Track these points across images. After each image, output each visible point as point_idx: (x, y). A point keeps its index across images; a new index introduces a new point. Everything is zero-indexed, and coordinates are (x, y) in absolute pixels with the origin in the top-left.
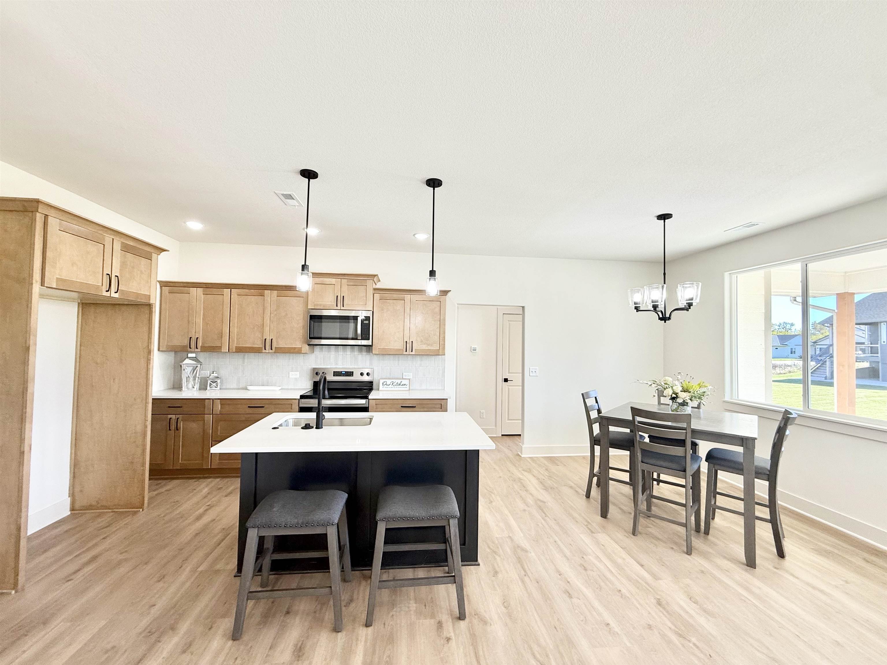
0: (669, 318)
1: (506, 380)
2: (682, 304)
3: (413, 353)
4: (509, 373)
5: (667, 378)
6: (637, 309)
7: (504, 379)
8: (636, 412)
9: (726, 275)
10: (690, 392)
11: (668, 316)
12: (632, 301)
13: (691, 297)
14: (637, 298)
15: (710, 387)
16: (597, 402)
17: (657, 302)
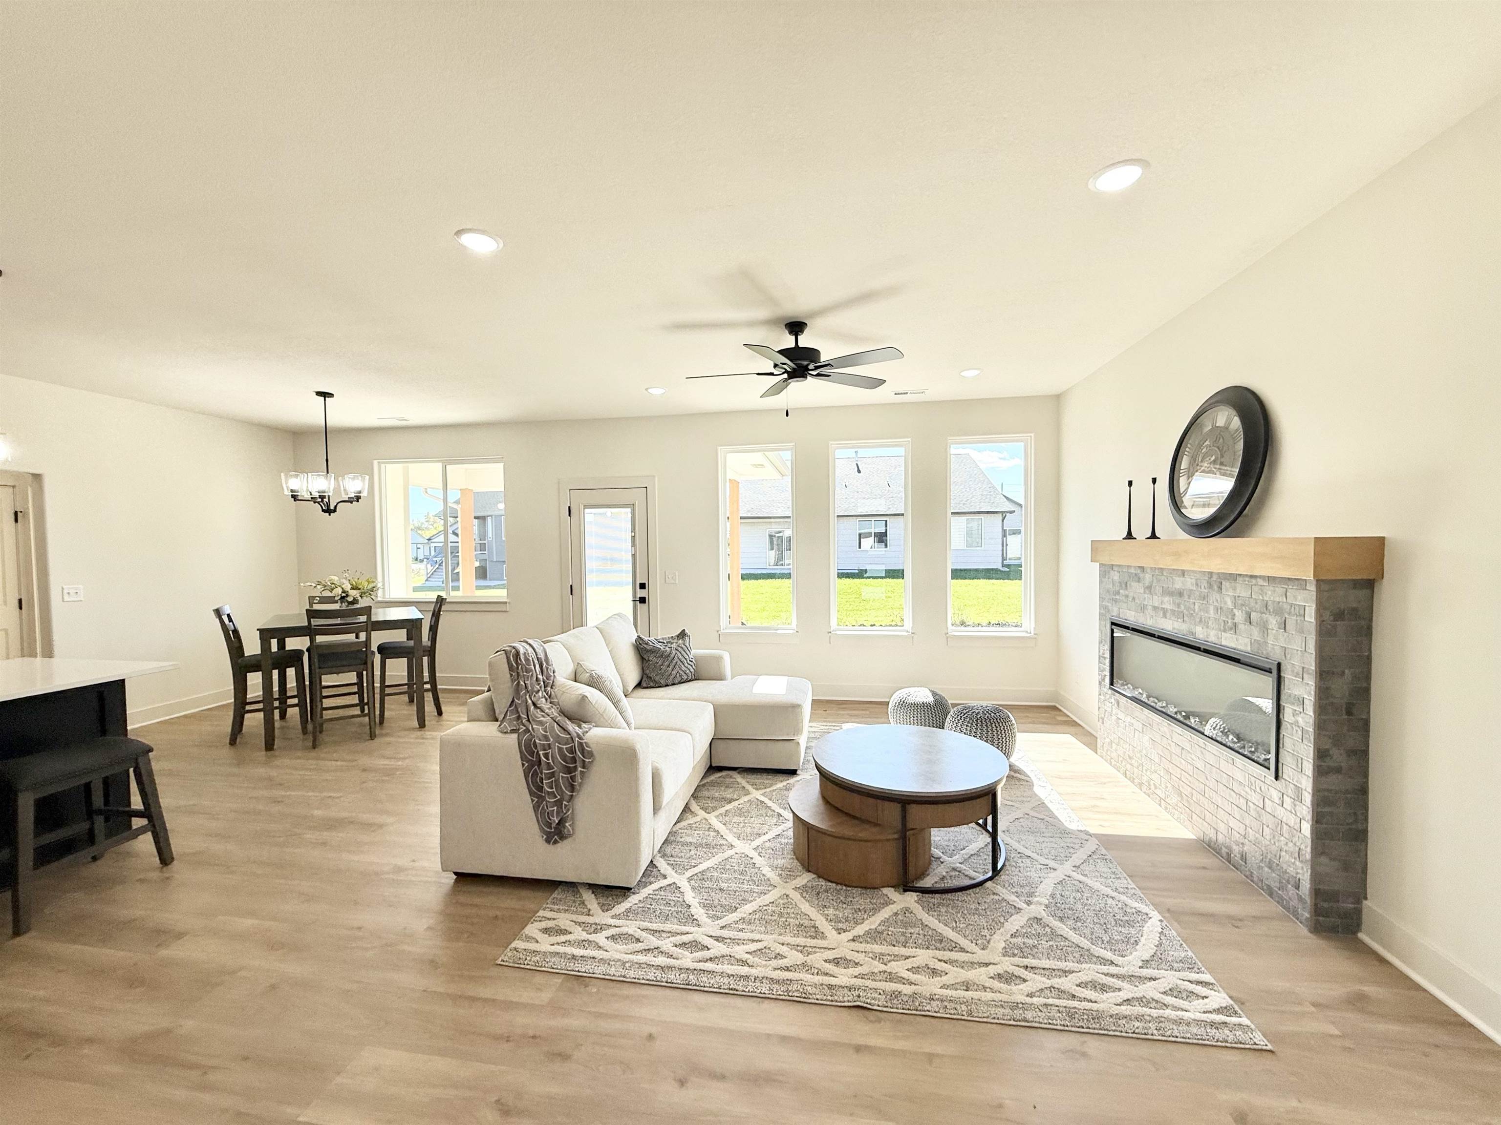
0: (334, 511)
2: (349, 496)
5: (333, 577)
6: (295, 497)
8: (310, 614)
9: (376, 462)
10: (359, 589)
11: (332, 508)
12: (288, 487)
14: (292, 485)
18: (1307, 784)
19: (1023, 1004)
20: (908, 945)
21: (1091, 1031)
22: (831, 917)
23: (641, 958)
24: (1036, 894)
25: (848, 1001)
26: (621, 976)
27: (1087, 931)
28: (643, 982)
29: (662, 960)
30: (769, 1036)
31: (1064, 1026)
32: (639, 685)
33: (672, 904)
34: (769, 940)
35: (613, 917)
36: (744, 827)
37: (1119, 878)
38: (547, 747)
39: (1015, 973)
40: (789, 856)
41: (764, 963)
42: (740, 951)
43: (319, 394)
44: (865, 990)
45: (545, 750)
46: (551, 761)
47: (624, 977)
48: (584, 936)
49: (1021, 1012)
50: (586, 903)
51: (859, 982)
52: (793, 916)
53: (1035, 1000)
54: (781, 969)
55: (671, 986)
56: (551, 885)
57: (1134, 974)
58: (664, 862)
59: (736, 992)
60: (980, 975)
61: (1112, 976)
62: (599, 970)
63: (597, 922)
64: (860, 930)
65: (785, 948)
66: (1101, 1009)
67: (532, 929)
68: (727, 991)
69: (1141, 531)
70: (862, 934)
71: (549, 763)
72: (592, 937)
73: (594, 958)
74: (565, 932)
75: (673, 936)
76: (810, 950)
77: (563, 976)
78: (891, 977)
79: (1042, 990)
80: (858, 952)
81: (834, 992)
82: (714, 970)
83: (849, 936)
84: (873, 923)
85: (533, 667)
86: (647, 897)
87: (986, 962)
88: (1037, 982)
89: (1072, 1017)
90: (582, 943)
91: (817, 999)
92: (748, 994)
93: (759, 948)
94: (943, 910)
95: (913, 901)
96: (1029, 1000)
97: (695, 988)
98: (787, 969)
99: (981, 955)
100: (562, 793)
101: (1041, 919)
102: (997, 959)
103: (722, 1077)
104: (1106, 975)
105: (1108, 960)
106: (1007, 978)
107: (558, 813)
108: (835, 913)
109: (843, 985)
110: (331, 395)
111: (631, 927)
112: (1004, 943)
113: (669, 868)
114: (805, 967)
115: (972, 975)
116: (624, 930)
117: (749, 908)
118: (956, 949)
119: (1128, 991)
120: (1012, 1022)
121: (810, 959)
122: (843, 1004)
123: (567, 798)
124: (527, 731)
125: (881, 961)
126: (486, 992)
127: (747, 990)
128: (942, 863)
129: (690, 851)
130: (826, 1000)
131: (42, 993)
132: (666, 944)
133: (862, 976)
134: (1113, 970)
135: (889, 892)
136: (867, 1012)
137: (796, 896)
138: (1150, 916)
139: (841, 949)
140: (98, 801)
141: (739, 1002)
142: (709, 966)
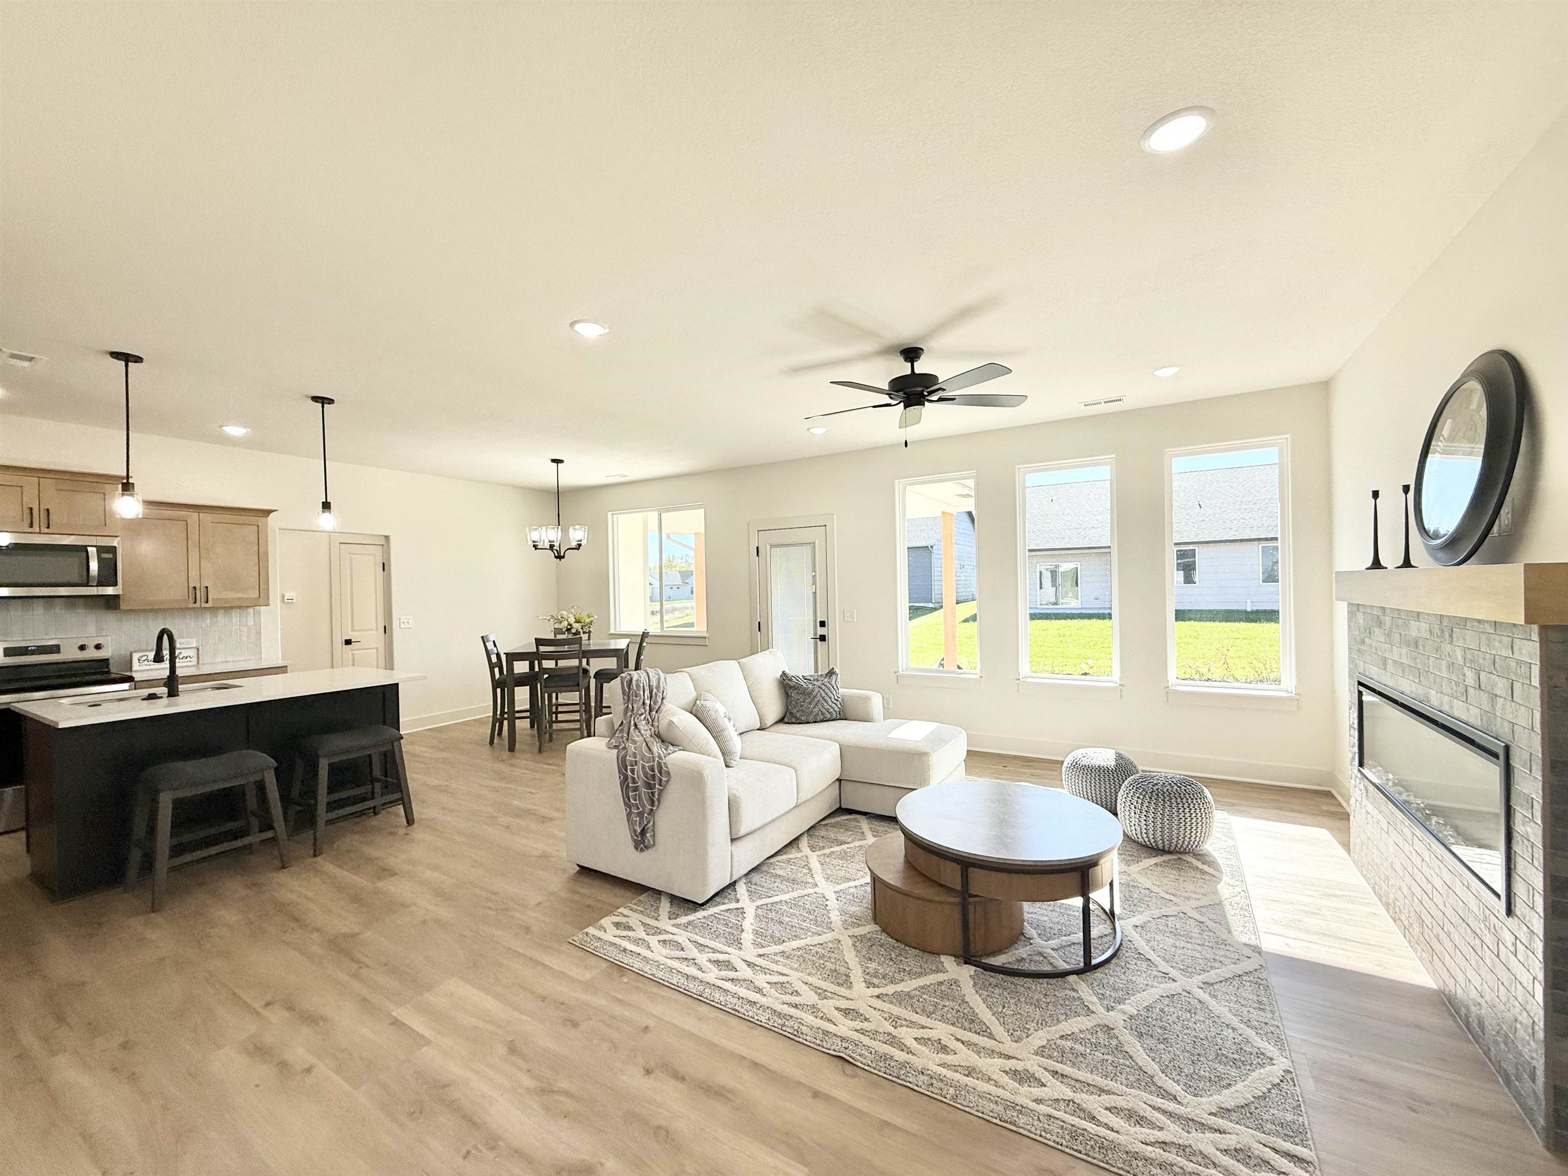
0: (563, 557)
1: (348, 642)
2: (574, 544)
3: (210, 605)
4: (353, 630)
5: (563, 612)
6: (535, 547)
7: (346, 640)
8: (539, 642)
9: (609, 514)
10: (581, 623)
11: (562, 554)
12: (530, 538)
13: (579, 539)
14: (535, 536)
15: (596, 617)
16: (495, 646)
17: (553, 542)
18: (1538, 926)
19: (1023, 1107)
20: (933, 1015)
21: (1089, 1159)
22: (871, 971)
23: (676, 964)
24: (1127, 1001)
25: (834, 1050)
26: (652, 974)
27: (1166, 1057)
28: (666, 983)
29: (692, 971)
30: (743, 1058)
31: (1058, 1143)
32: (781, 721)
33: (730, 925)
34: (795, 978)
35: (673, 926)
36: (839, 870)
37: (1263, 1010)
38: (634, 764)
39: (1036, 1075)
40: (866, 905)
41: (777, 995)
42: (761, 980)
43: (553, 461)
44: (856, 1045)
45: (632, 766)
46: (636, 776)
47: (654, 976)
48: (643, 935)
49: (1015, 1114)
50: (660, 909)
51: (856, 1036)
52: (833, 960)
53: (1042, 1108)
54: (789, 1004)
55: (686, 994)
56: (640, 889)
57: (1195, 1118)
58: (745, 888)
59: (737, 1013)
60: (992, 1066)
61: (1164, 1112)
62: (637, 965)
63: (659, 926)
64: (890, 989)
65: (805, 987)
66: (1116, 1141)
67: (606, 922)
68: (730, 1010)
69: (1391, 556)
70: (890, 994)
71: (634, 778)
72: (647, 938)
73: (639, 954)
74: (629, 928)
75: (714, 953)
76: (829, 995)
77: (610, 963)
78: (893, 1041)
79: (1057, 1100)
80: (875, 1009)
81: (826, 1038)
82: (729, 989)
83: (877, 991)
84: (909, 985)
85: (642, 693)
86: (712, 915)
87: (1010, 1054)
88: (1057, 1089)
89: (1074, 1138)
90: (637, 941)
91: (806, 1040)
92: (747, 1018)
93: (781, 981)
94: (997, 991)
95: (968, 975)
96: (1033, 1105)
97: (705, 1000)
98: (796, 1006)
99: (1009, 1046)
100: (644, 806)
101: (1113, 1029)
102: (1024, 1055)
103: (683, 1079)
104: (1154, 1108)
105: (1171, 1095)
106: (1023, 1077)
107: (640, 823)
108: (877, 967)
109: (839, 1034)
110: (561, 461)
111: (682, 937)
112: (1046, 1042)
113: (746, 894)
114: (814, 1010)
115: (983, 1063)
116: (675, 938)
117: (796, 944)
118: (985, 1034)
119: (1173, 1132)
120: (997, 1121)
121: (822, 1004)
122: (827, 1051)
123: (647, 810)
124: (625, 748)
125: (894, 1024)
126: (547, 960)
127: (747, 1014)
128: (1031, 944)
129: (775, 882)
130: (814, 1043)
131: (310, 894)
132: (703, 958)
133: (862, 1032)
134: (1171, 1106)
135: (948, 962)
136: (847, 1066)
137: (847, 943)
138: (1274, 1062)
139: (860, 1001)
140: (377, 772)
141: (734, 1022)
142: (728, 985)
